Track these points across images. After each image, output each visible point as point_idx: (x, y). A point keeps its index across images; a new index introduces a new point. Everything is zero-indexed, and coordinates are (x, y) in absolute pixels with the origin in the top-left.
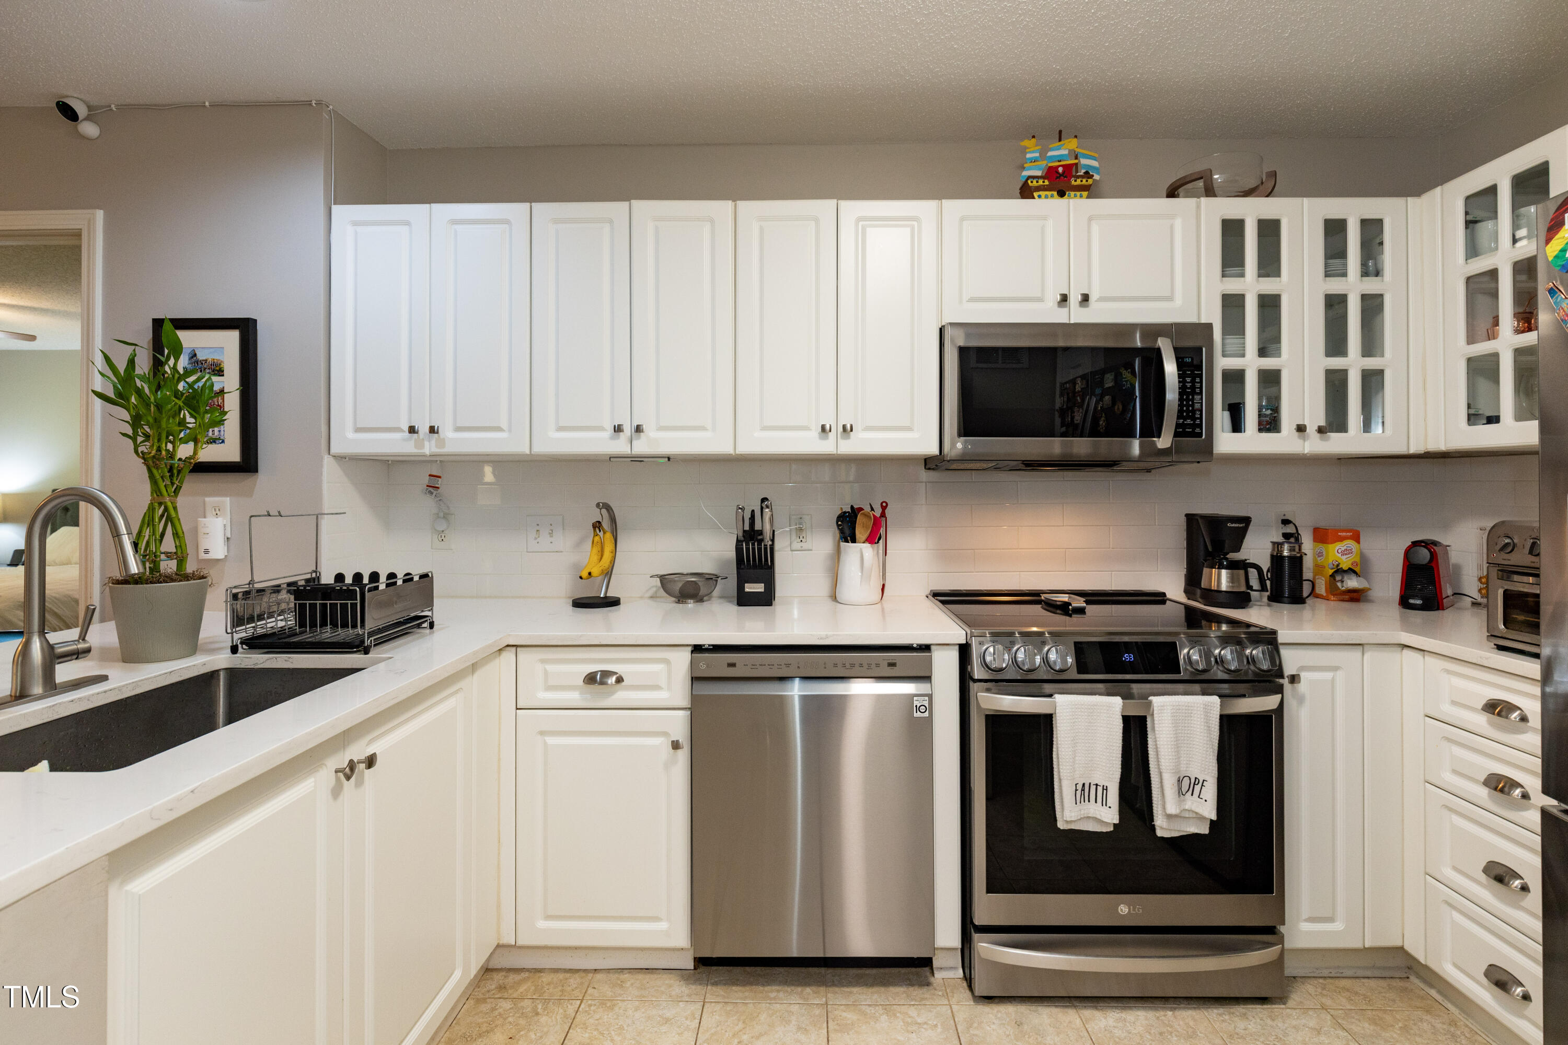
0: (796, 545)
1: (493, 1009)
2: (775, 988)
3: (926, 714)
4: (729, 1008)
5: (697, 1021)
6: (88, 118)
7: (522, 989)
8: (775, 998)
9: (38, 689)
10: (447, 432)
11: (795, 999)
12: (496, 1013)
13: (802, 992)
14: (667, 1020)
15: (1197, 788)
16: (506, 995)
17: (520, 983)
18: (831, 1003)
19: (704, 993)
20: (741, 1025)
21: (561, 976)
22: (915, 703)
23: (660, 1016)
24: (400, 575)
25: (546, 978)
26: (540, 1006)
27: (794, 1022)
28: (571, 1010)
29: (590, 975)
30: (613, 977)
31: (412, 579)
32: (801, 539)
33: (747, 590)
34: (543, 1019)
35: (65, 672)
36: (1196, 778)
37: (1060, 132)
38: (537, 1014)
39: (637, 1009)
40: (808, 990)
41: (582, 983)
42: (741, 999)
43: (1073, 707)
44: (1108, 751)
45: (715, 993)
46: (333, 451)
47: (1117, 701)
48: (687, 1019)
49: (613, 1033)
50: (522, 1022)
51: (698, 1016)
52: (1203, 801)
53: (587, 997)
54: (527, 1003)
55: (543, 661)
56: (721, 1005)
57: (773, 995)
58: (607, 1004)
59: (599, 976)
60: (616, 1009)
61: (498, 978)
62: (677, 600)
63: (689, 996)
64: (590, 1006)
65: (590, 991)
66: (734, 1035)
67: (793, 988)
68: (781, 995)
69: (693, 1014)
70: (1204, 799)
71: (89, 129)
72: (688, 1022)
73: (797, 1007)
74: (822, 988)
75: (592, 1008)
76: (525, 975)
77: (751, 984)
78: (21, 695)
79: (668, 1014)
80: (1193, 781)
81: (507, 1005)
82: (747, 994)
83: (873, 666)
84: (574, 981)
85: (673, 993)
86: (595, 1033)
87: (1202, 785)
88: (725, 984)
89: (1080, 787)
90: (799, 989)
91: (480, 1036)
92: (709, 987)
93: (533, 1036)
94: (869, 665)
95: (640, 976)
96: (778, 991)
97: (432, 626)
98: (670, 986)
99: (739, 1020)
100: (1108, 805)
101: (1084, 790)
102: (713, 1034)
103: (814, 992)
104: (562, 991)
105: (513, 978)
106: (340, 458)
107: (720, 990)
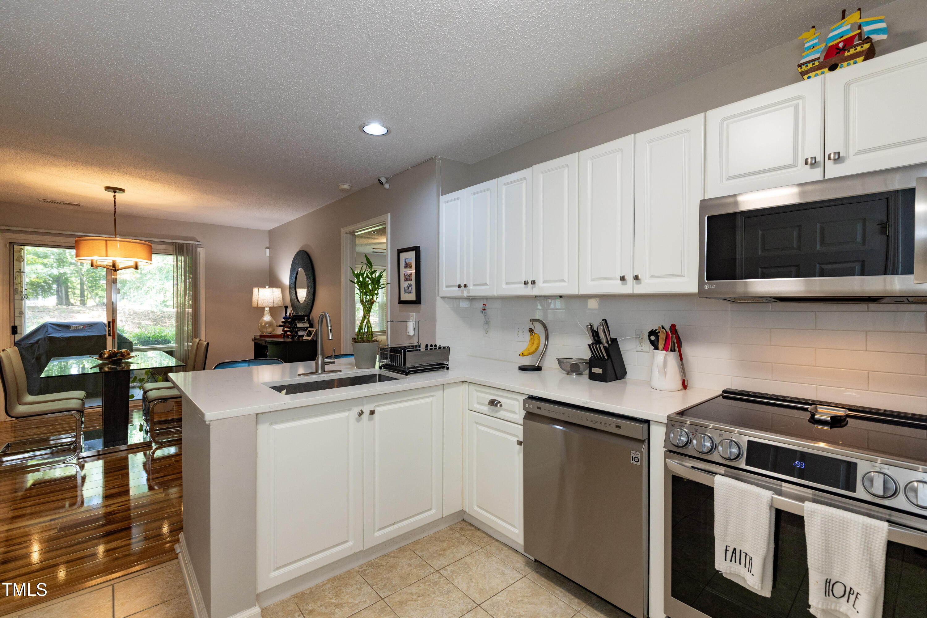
0: (639, 348)
1: (452, 534)
2: (561, 589)
3: (639, 464)
4: (532, 585)
5: (514, 582)
6: (386, 182)
7: (468, 532)
8: (556, 594)
9: (320, 371)
10: (471, 287)
11: (566, 600)
12: (452, 536)
13: (572, 599)
14: (503, 574)
15: (852, 597)
16: (460, 532)
17: (468, 530)
18: (581, 612)
19: (529, 572)
20: (529, 595)
21: (484, 535)
22: (632, 455)
23: (502, 571)
24: (438, 346)
25: (479, 533)
26: (466, 542)
27: (553, 608)
28: (475, 549)
29: (494, 541)
30: (501, 546)
31: (441, 348)
32: (642, 345)
33: (593, 371)
34: (463, 547)
35: (327, 368)
36: (851, 588)
37: (844, 12)
38: (463, 544)
39: (497, 563)
40: (576, 600)
41: (488, 542)
42: (542, 585)
43: (728, 487)
44: (754, 530)
45: (533, 575)
46: (440, 295)
47: (767, 494)
48: (511, 578)
49: (480, 566)
50: (456, 544)
51: (516, 580)
52: (855, 611)
53: (485, 548)
54: (464, 538)
55: (477, 391)
56: (530, 581)
57: (557, 592)
58: (488, 555)
59: (496, 543)
60: (490, 558)
61: (464, 524)
62: (566, 372)
63: (521, 570)
64: (482, 551)
65: (488, 547)
66: (522, 596)
67: (570, 595)
68: (561, 594)
69: (515, 578)
70: (857, 610)
71: (387, 186)
72: (510, 580)
73: (562, 603)
74: (584, 604)
75: (482, 553)
76: (472, 528)
77: (552, 582)
78: (316, 372)
79: (506, 572)
80: (848, 590)
81: (457, 535)
82: (546, 584)
83: (607, 425)
84: (487, 539)
85: (516, 565)
86: (474, 562)
87: (856, 597)
88: (541, 575)
89: (731, 550)
90: (572, 597)
91: (440, 541)
92: (533, 572)
93: (455, 551)
94: (605, 424)
95: (511, 552)
96: (561, 592)
97: (448, 369)
98: (518, 562)
99: (531, 592)
100: (752, 573)
101: (735, 553)
102: (515, 590)
103: (578, 603)
104: (479, 541)
105: (469, 527)
106: (444, 298)
107: (536, 576)
